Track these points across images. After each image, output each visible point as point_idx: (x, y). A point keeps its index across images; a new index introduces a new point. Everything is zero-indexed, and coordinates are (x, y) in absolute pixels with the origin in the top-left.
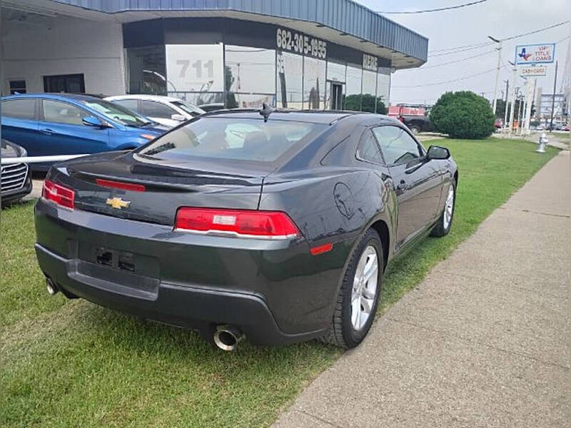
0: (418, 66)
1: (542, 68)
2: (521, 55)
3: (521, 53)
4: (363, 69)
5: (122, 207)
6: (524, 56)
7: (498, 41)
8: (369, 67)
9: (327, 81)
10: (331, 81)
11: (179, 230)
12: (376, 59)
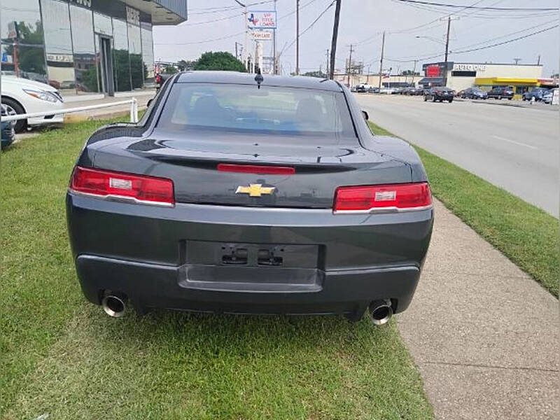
0: (176, 23)
1: (268, 33)
2: (250, 20)
3: (250, 17)
4: (127, 22)
5: (262, 194)
6: (253, 21)
7: (244, 6)
8: (132, 21)
9: (95, 33)
10: (99, 34)
11: (338, 212)
12: (138, 13)
